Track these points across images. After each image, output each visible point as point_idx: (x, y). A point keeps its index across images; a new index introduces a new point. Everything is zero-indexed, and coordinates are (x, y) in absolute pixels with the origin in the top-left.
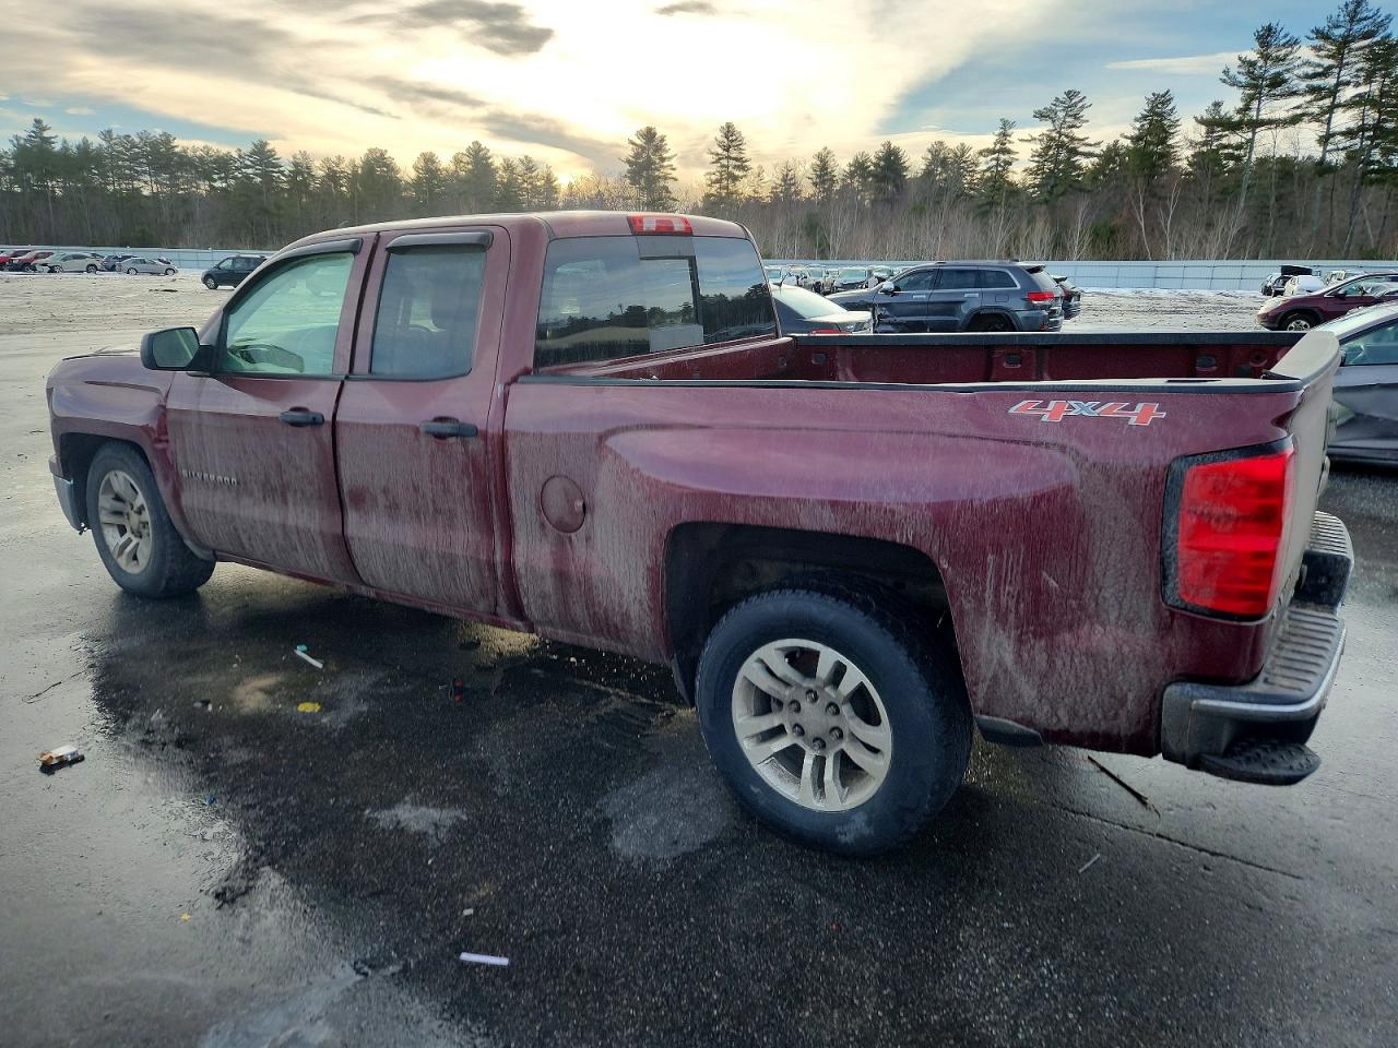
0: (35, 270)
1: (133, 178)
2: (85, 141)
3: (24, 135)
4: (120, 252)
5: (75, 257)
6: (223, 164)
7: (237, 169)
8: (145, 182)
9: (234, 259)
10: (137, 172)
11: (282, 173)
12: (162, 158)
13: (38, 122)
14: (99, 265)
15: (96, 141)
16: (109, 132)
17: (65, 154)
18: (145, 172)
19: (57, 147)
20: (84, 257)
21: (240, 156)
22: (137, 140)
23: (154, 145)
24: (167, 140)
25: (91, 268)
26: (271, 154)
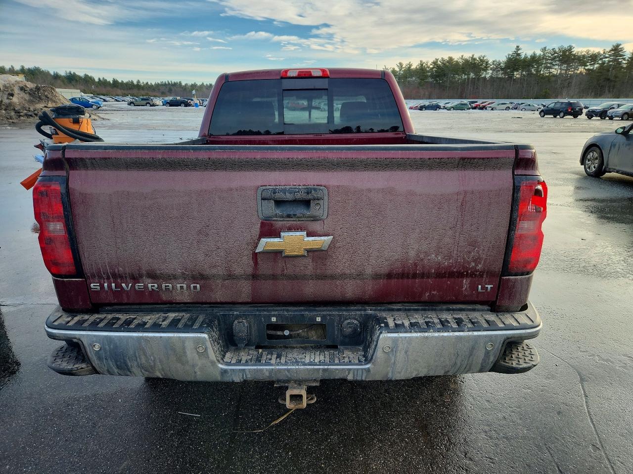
0: (486, 109)
1: (550, 68)
2: (534, 54)
3: (511, 53)
4: (520, 101)
5: (502, 104)
6: (594, 58)
7: (601, 59)
8: (555, 69)
9: (556, 103)
10: (553, 65)
11: (624, 59)
12: (566, 57)
13: (518, 47)
14: (511, 107)
15: (539, 52)
16: (545, 48)
17: (525, 60)
18: (556, 65)
19: (523, 56)
20: (506, 104)
21: (604, 53)
22: (557, 50)
23: (564, 52)
24: (570, 49)
25: (508, 108)
26: (622, 50)
